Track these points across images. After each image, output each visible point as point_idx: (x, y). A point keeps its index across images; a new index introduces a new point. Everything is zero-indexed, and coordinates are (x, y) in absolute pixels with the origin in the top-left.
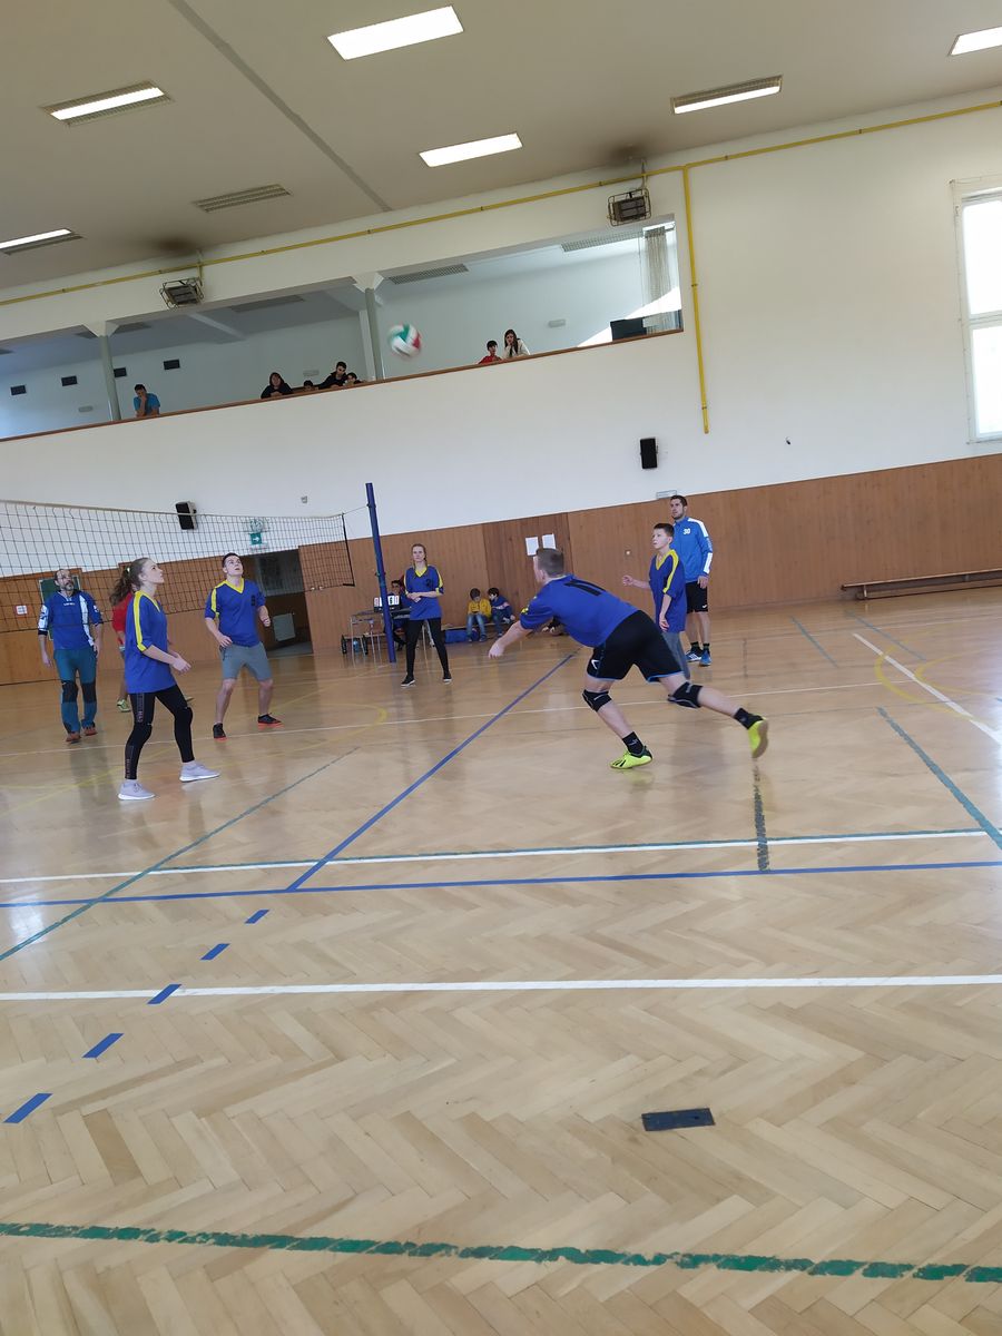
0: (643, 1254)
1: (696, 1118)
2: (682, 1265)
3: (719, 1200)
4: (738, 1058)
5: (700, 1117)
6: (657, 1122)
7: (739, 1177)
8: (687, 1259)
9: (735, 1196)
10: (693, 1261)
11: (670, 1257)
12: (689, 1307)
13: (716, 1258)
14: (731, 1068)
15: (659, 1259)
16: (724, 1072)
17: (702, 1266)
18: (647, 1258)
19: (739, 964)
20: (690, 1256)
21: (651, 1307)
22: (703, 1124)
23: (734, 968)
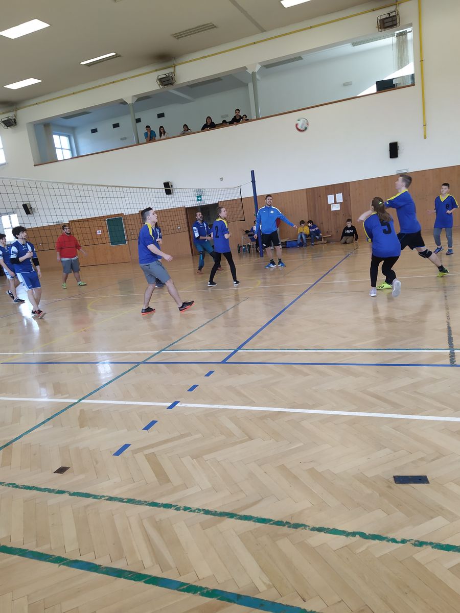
0: (396, 538)
1: (420, 480)
2: (415, 545)
3: (432, 518)
4: (440, 454)
5: (422, 480)
6: (401, 480)
7: (442, 509)
8: (417, 543)
9: (440, 517)
10: (420, 544)
11: (409, 541)
12: (418, 563)
13: (431, 544)
14: (437, 458)
15: (403, 541)
16: (433, 460)
17: (424, 546)
18: (398, 540)
19: (441, 410)
20: (418, 541)
21: (400, 562)
22: (424, 483)
23: (439, 411)
